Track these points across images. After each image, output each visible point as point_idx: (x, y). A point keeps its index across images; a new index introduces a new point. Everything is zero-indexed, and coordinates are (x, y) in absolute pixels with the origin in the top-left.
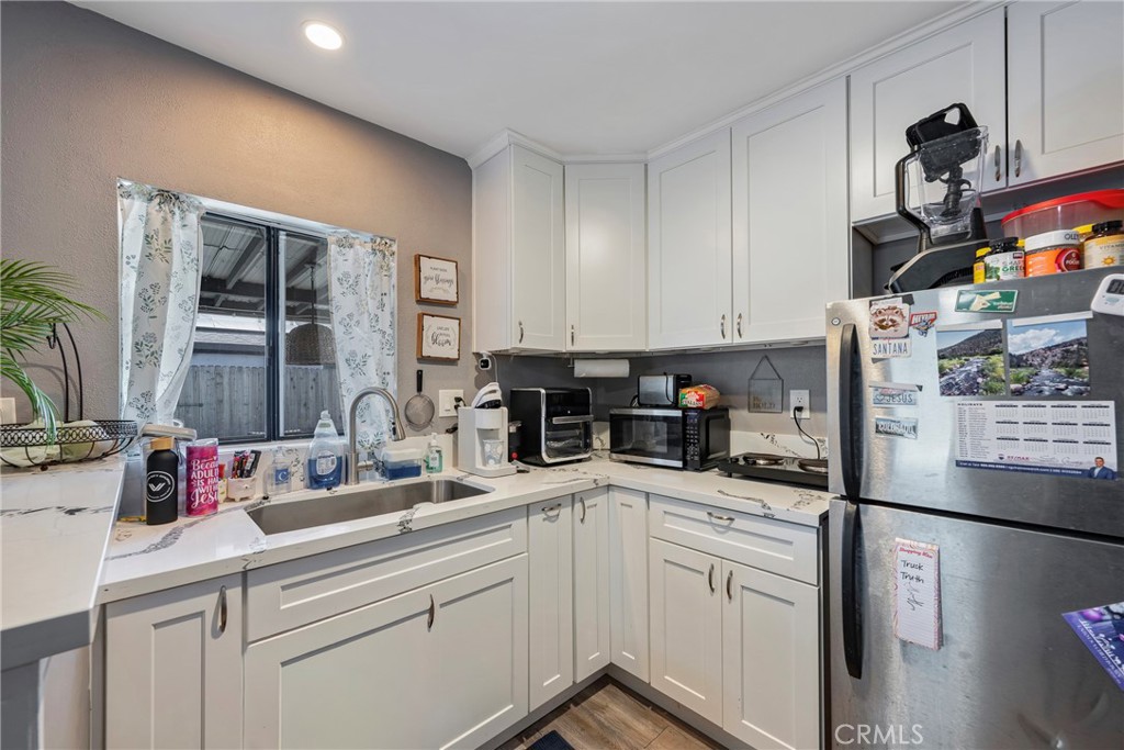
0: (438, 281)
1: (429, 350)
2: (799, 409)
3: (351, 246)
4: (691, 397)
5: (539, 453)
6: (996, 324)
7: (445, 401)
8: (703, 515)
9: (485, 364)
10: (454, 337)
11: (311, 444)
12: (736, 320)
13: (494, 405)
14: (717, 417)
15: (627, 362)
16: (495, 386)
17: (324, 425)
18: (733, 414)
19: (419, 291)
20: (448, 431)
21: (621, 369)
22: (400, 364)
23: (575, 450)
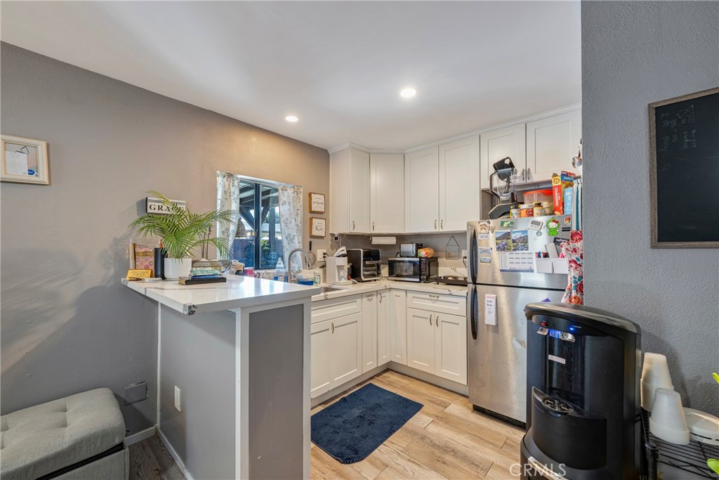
0: (318, 203)
1: (315, 233)
2: (465, 258)
3: (286, 190)
4: (422, 253)
5: (360, 276)
6: (509, 231)
7: (319, 254)
8: (428, 297)
9: (336, 238)
10: (323, 227)
11: (275, 271)
12: (440, 222)
13: (343, 256)
14: (433, 261)
15: (395, 238)
16: (344, 248)
17: (280, 264)
18: (439, 260)
19: (310, 208)
20: (321, 267)
21: (393, 241)
22: (303, 238)
23: (373, 275)
